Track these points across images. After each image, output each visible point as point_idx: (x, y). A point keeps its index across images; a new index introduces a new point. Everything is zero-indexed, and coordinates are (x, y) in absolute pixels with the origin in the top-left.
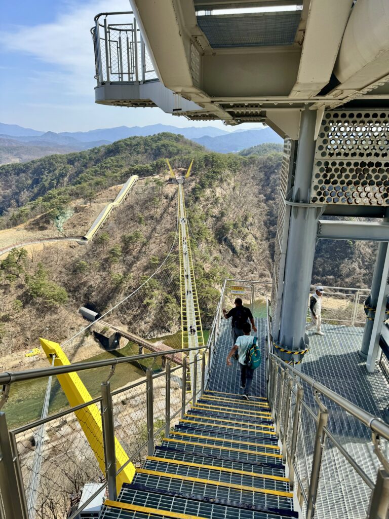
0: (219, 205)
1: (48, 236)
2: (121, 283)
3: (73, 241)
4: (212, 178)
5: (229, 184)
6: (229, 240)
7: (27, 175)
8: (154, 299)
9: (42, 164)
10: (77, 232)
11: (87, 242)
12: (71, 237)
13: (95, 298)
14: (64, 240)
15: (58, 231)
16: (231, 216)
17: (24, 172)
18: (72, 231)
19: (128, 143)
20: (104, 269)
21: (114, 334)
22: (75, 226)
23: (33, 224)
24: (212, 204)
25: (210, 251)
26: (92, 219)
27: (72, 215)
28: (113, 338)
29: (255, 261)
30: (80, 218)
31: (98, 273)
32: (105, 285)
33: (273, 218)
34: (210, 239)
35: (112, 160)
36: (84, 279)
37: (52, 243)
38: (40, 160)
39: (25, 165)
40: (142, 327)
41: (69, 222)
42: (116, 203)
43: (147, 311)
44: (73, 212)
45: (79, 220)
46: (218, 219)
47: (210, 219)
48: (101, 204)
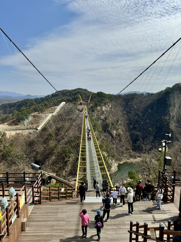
0: (104, 114)
1: (19, 128)
2: (53, 150)
3: (31, 131)
4: (101, 102)
5: (109, 106)
6: (110, 131)
7: (15, 107)
8: (71, 158)
9: (22, 103)
10: (33, 127)
11: (38, 131)
12: (30, 129)
13: (39, 158)
14: (26, 130)
15: (24, 126)
16: (110, 120)
17: (13, 106)
18: (31, 126)
19: (62, 92)
20: (45, 143)
21: (48, 177)
22: (33, 124)
23: (12, 123)
24: (101, 114)
25: (100, 136)
26: (42, 121)
27: (32, 119)
28: (48, 179)
29: (123, 142)
30: (36, 120)
31: (42, 145)
32: (45, 151)
33: (131, 122)
34: (100, 130)
35: (54, 99)
36: (35, 148)
37: (20, 131)
38: (21, 101)
39: (14, 103)
40: (63, 174)
41: (30, 122)
42: (54, 114)
43: (67, 165)
44: (33, 117)
45: (35, 121)
46: (104, 121)
47: (100, 121)
48: (47, 114)
